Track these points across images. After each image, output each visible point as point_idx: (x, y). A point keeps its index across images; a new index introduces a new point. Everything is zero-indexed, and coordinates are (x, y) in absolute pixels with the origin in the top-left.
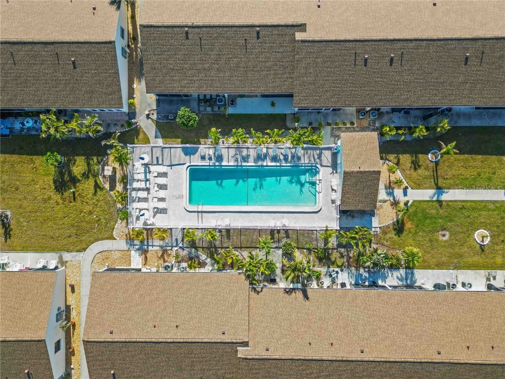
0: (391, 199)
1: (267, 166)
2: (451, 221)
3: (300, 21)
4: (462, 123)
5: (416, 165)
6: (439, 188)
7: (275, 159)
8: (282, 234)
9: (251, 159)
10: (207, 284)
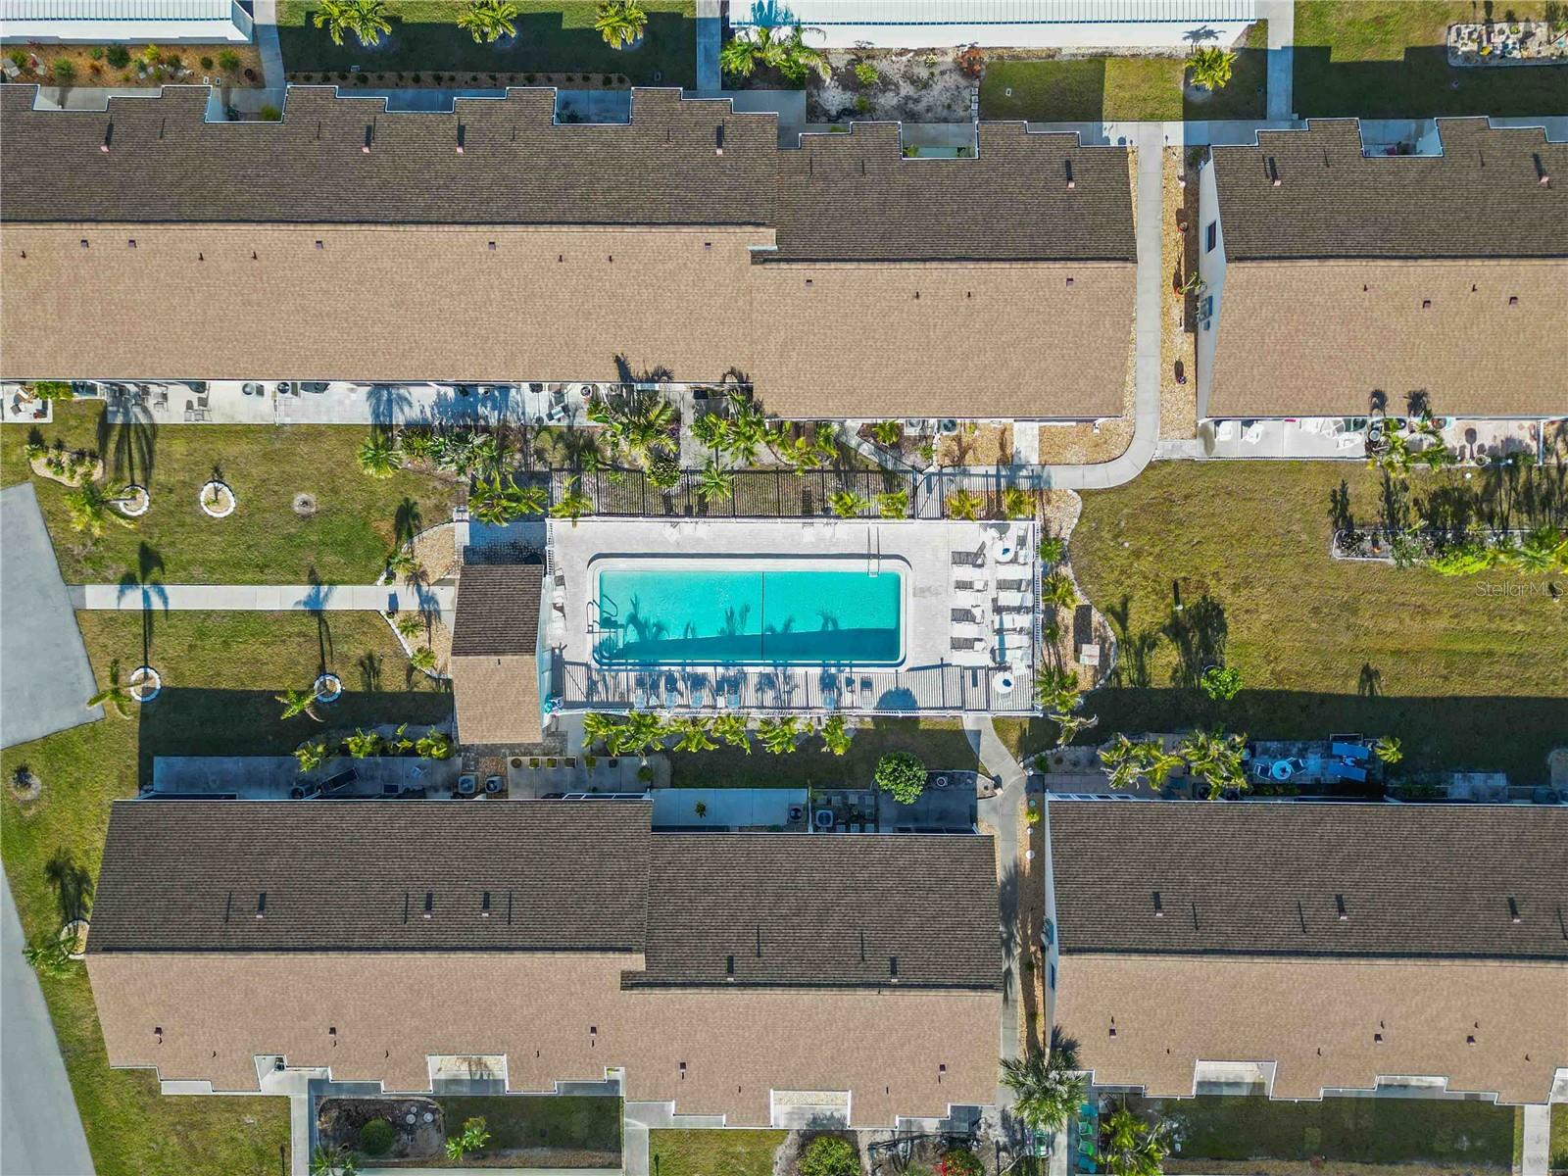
0: (425, 588)
1: (715, 665)
2: (290, 537)
3: (635, 995)
4: (265, 764)
5: (370, 666)
6: (318, 614)
7: (698, 682)
8: (679, 505)
9: (753, 681)
10: (851, 392)
